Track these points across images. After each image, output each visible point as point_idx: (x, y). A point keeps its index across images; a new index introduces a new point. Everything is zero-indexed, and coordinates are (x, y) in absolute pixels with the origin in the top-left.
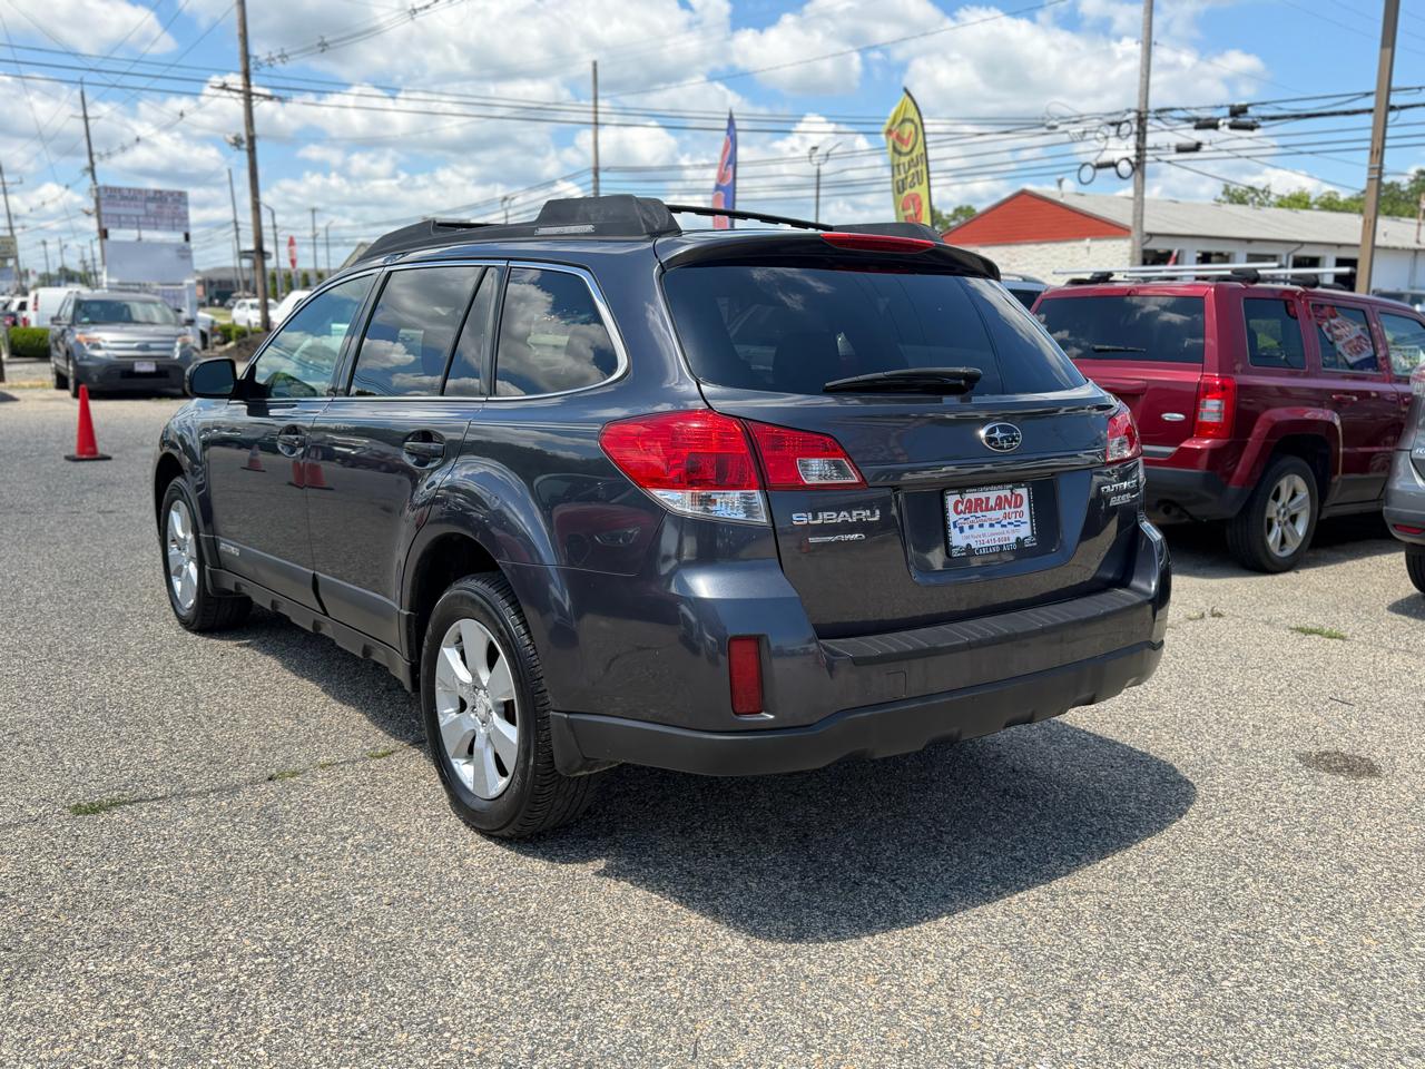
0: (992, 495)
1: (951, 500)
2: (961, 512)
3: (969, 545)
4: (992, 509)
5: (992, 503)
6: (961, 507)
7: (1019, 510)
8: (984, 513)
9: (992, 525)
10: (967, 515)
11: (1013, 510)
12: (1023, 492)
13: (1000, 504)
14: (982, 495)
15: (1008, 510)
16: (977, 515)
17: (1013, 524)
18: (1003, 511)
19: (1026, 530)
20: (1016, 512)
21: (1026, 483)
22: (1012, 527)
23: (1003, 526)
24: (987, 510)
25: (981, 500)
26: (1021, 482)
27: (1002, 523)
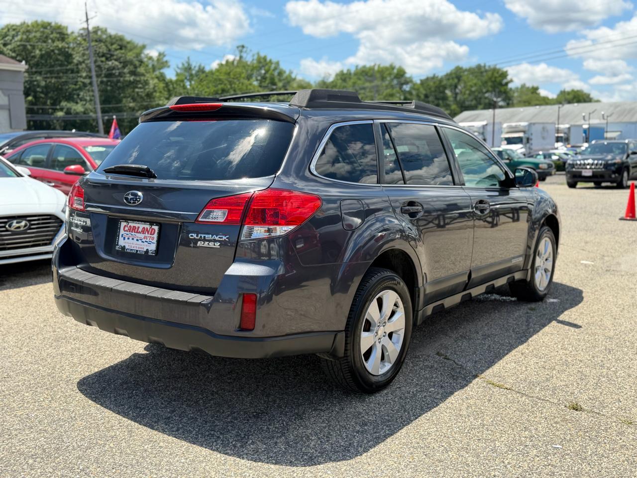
0: (141, 226)
1: (123, 224)
2: (126, 231)
3: (125, 246)
4: (139, 233)
5: (140, 230)
6: (126, 229)
7: (152, 236)
8: (135, 234)
9: (137, 240)
10: (128, 233)
11: (149, 235)
12: (156, 228)
13: (143, 231)
14: (137, 225)
15: (146, 235)
16: (132, 234)
17: (147, 242)
18: (144, 235)
19: (153, 247)
20: (150, 237)
21: (157, 224)
22: (147, 243)
23: (142, 242)
24: (137, 232)
25: (135, 227)
26: (155, 223)
27: (143, 240)
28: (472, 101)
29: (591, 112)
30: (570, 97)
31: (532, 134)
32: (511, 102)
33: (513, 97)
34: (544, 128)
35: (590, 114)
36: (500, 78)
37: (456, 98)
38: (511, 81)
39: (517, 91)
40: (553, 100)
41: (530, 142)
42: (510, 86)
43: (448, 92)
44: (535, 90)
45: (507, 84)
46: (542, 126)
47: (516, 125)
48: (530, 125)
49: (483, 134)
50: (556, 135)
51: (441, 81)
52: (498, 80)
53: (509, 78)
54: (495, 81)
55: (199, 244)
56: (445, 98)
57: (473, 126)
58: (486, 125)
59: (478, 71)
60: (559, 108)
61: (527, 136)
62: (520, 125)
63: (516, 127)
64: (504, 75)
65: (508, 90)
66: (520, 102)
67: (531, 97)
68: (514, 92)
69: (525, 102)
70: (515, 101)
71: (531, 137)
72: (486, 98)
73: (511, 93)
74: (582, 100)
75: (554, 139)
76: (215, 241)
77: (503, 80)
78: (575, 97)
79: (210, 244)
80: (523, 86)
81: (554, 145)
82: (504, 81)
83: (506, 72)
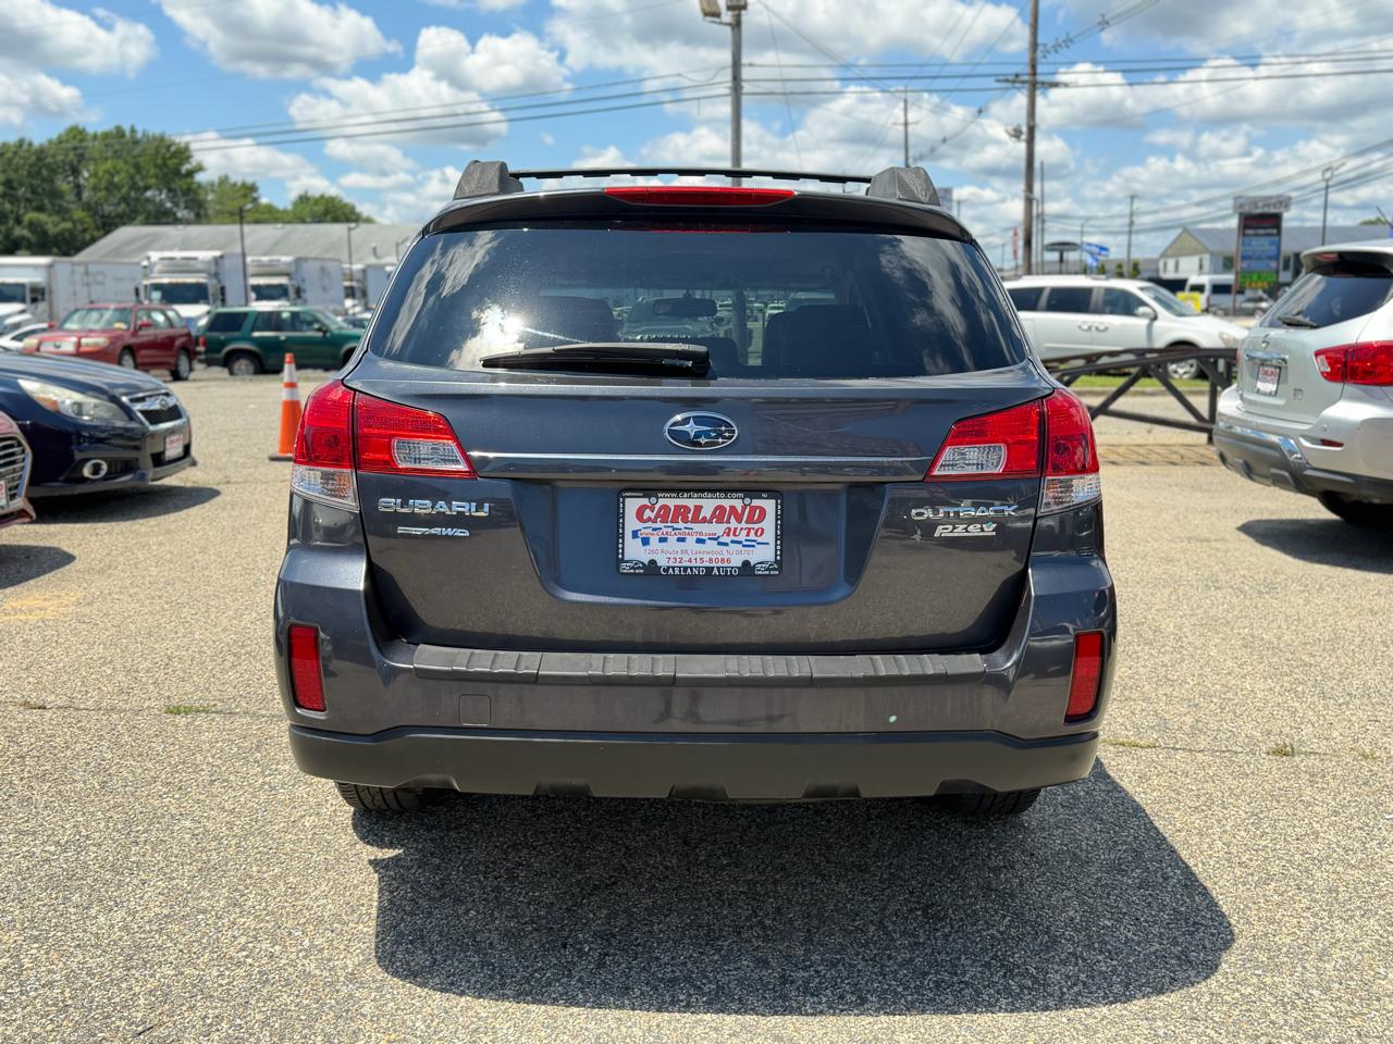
0: (708, 505)
1: (632, 505)
2: (649, 519)
3: (653, 562)
4: (704, 520)
5: (706, 512)
6: (648, 514)
7: (756, 526)
8: (689, 525)
9: (700, 541)
10: (658, 525)
11: (743, 525)
12: (769, 505)
13: (719, 515)
14: (691, 503)
15: (733, 523)
16: (676, 526)
17: (740, 542)
18: (726, 525)
19: (764, 553)
20: (749, 529)
21: (772, 493)
22: (739, 547)
23: (719, 544)
24: (695, 520)
25: (687, 509)
26: (764, 491)
27: (721, 540)
28: (119, 204)
29: (400, 241)
30: (319, 209)
31: (303, 281)
32: (202, 212)
33: (205, 201)
34: (323, 270)
35: (397, 245)
36: (175, 161)
37: (79, 195)
38: (200, 168)
39: (213, 191)
40: (285, 212)
41: (303, 294)
42: (200, 177)
43: (64, 184)
44: (249, 190)
45: (190, 174)
46: (318, 264)
47: (271, 261)
48: (298, 261)
49: (216, 275)
50: (347, 284)
51: (41, 154)
52: (172, 163)
53: (194, 162)
54: (165, 164)
55: (940, 531)
56: (56, 195)
57: (195, 259)
58: (222, 257)
59: (117, 140)
60: (350, 229)
61: (294, 282)
62: (278, 261)
63: (270, 264)
64: (183, 154)
65: (195, 186)
66: (219, 213)
67: (241, 204)
68: (206, 193)
69: (232, 214)
70: (210, 212)
71: (303, 286)
72: (148, 200)
73: (201, 191)
74: (343, 217)
75: (342, 293)
76: (982, 520)
77: (181, 164)
78: (326, 212)
79: (971, 528)
80: (224, 180)
81: (342, 304)
82: (185, 168)
83: (187, 148)
